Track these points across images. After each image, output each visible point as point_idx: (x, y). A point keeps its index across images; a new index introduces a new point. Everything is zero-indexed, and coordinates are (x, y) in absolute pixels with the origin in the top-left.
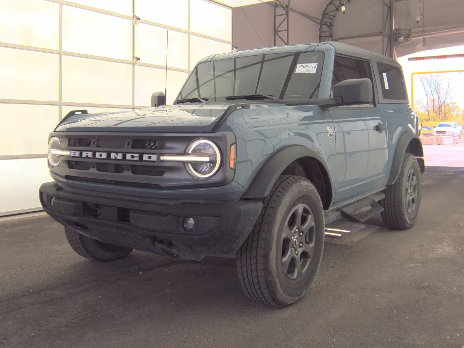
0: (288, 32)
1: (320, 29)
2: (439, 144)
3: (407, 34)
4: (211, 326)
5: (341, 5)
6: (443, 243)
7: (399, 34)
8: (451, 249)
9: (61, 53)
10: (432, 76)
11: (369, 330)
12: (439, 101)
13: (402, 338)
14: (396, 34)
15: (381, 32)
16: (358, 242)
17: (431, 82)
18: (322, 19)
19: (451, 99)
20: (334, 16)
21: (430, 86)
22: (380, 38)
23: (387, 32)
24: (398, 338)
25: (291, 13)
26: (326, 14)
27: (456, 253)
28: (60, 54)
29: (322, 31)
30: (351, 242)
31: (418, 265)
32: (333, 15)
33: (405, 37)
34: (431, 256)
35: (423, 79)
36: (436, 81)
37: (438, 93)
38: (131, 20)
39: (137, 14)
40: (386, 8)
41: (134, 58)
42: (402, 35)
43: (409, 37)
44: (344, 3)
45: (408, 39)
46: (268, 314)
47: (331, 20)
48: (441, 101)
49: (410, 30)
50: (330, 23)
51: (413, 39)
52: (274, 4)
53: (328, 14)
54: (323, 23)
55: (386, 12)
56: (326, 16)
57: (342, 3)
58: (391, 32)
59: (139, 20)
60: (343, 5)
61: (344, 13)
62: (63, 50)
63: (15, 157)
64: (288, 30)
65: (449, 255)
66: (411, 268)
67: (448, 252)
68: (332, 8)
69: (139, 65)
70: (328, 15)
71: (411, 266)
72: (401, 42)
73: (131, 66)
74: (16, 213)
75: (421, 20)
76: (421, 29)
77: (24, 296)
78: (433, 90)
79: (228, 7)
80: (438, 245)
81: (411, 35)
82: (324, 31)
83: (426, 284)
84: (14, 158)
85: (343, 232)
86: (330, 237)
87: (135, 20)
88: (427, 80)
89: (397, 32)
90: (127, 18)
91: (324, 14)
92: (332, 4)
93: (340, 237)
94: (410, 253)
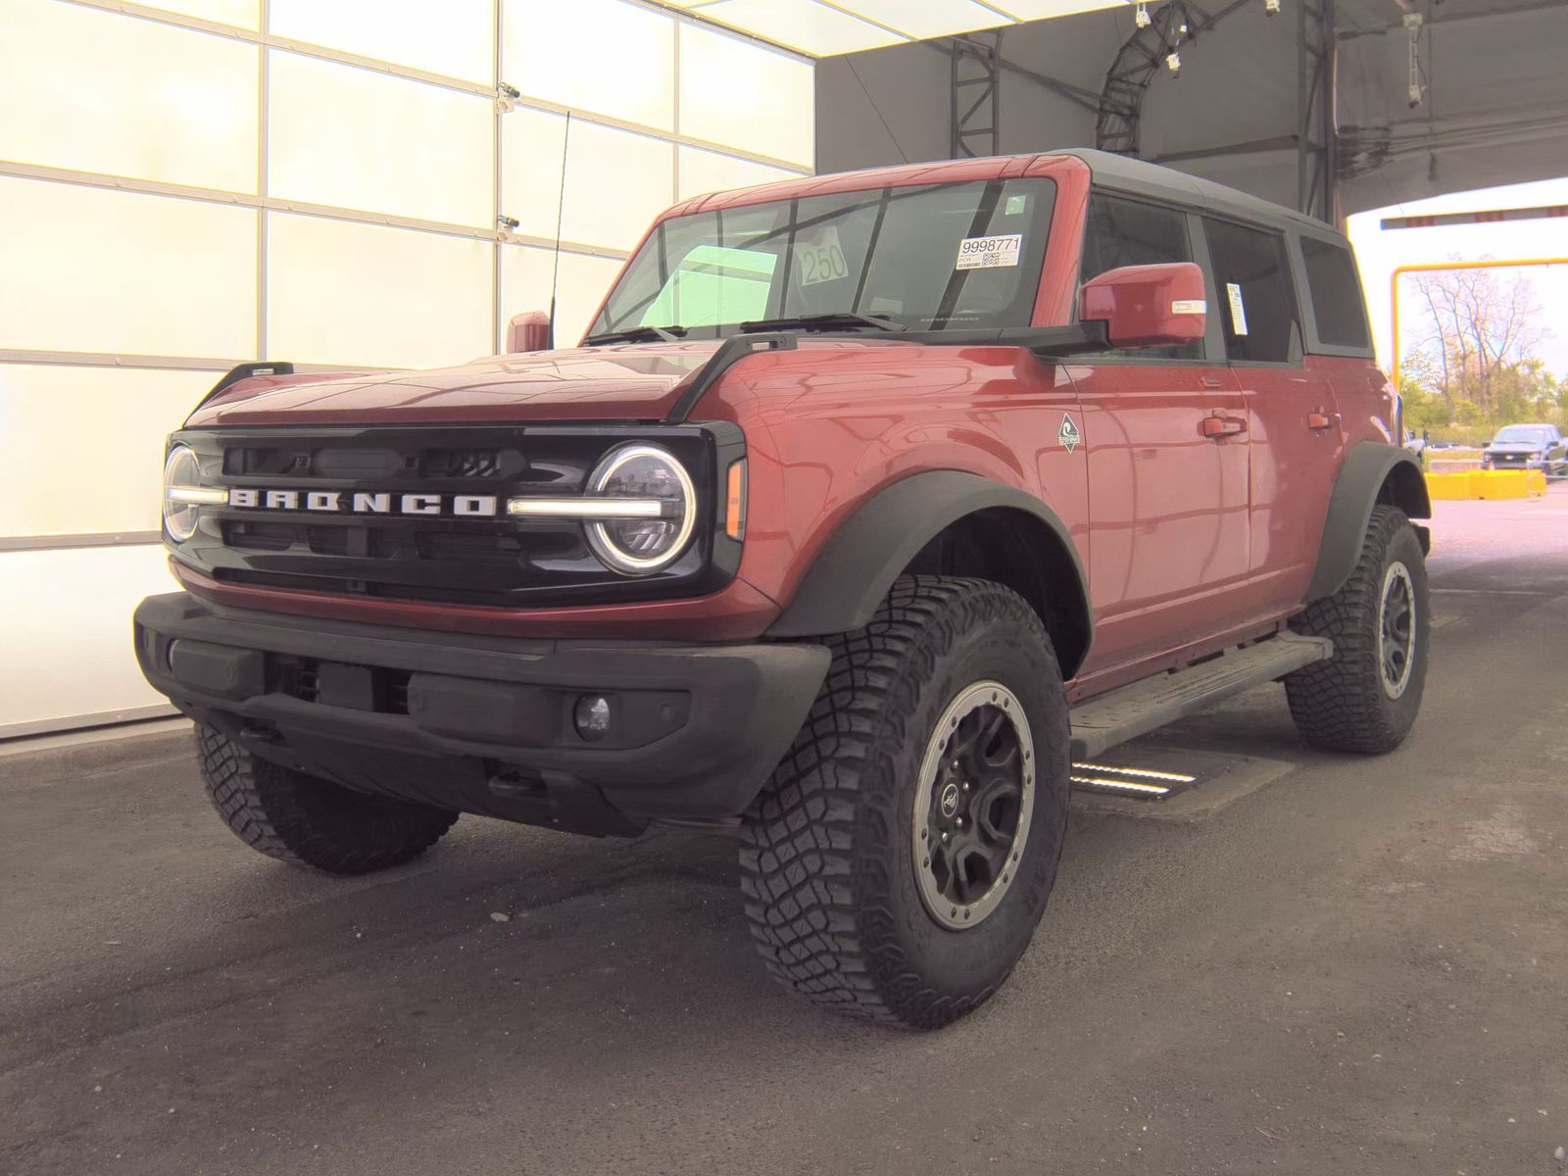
0: (994, 137)
1: (1097, 128)
2: (1482, 498)
3: (1378, 144)
4: (748, 1084)
5: (1166, 49)
6: (1496, 815)
7: (1354, 143)
8: (1521, 837)
9: (263, 206)
10: (1460, 278)
11: (1256, 1098)
12: (1480, 359)
13: (1361, 1121)
14: (1344, 142)
15: (1295, 137)
16: (1221, 814)
17: (1457, 299)
18: (1105, 94)
19: (1522, 350)
20: (1142, 85)
21: (1454, 311)
22: (1291, 156)
23: (1313, 136)
24: (1349, 1122)
25: (1004, 76)
26: (1119, 80)
27: (1537, 848)
28: (260, 209)
29: (1106, 132)
30: (1198, 815)
31: (1414, 886)
32: (1138, 82)
33: (1370, 154)
34: (1455, 858)
35: (1431, 288)
36: (1475, 294)
37: (1479, 334)
38: (488, 96)
39: (510, 79)
40: (1310, 58)
41: (498, 219)
42: (1365, 147)
43: (1386, 153)
44: (1178, 43)
45: (1380, 161)
46: (931, 1043)
47: (1135, 99)
48: (1488, 358)
49: (1386, 129)
50: (1130, 108)
51: (1398, 158)
52: (950, 46)
53: (1124, 79)
54: (1107, 107)
55: (1309, 72)
56: (1118, 85)
57: (1170, 43)
58: (1326, 137)
59: (515, 99)
60: (1171, 51)
61: (1177, 74)
62: (269, 196)
63: (117, 538)
64: (994, 131)
65: (1514, 854)
66: (1393, 896)
67: (1510, 844)
68: (1136, 59)
69: (514, 243)
70: (1124, 82)
71: (1391, 891)
72: (1361, 169)
73: (490, 245)
74: (119, 718)
75: (1423, 97)
76: (1424, 129)
77: (146, 986)
78: (1464, 324)
79: (803, 55)
80: (1479, 823)
81: (1390, 147)
82: (1114, 132)
83: (1440, 947)
84: (113, 542)
85: (1174, 781)
86: (1131, 797)
87: (502, 99)
88: (1444, 290)
89: (1347, 136)
90: (477, 91)
91: (1111, 78)
92: (1137, 47)
93: (1164, 796)
94: (1389, 850)
